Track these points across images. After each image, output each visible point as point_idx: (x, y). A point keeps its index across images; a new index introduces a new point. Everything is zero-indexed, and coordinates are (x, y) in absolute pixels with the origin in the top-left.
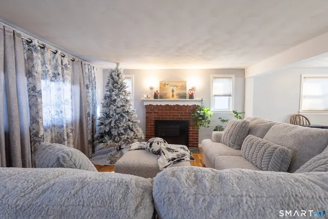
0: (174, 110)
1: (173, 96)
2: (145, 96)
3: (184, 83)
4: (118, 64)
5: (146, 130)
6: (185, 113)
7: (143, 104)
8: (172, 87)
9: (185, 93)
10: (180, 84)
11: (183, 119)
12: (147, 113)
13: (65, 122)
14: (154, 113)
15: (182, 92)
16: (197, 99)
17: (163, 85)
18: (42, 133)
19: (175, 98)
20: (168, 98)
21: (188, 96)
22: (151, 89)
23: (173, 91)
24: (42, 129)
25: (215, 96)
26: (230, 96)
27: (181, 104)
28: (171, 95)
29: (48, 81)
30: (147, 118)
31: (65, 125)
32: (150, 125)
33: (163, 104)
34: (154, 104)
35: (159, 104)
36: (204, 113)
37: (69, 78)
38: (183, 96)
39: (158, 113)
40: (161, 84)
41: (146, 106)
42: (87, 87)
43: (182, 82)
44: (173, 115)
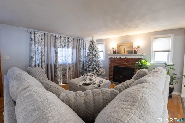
0: (125, 61)
1: (124, 52)
2: (109, 53)
3: (131, 44)
4: (93, 38)
5: (109, 71)
6: (131, 63)
7: (108, 57)
8: (124, 47)
9: (132, 50)
10: (129, 45)
11: (130, 67)
12: (110, 62)
13: (67, 63)
14: (114, 62)
15: (130, 49)
16: (139, 54)
17: (119, 46)
18: (58, 66)
19: (126, 54)
20: (121, 54)
21: (133, 52)
22: (113, 48)
23: (124, 49)
24: (58, 65)
25: (154, 51)
26: (169, 51)
27: (128, 57)
28: (123, 52)
29: (62, 48)
30: (110, 64)
31: (67, 64)
32: (112, 69)
33: (118, 57)
34: (113, 57)
35: (116, 57)
36: (142, 64)
37: (70, 46)
38: (130, 52)
39: (115, 62)
40: (118, 45)
41: (110, 58)
42: (80, 49)
43: (130, 43)
44: (124, 64)
